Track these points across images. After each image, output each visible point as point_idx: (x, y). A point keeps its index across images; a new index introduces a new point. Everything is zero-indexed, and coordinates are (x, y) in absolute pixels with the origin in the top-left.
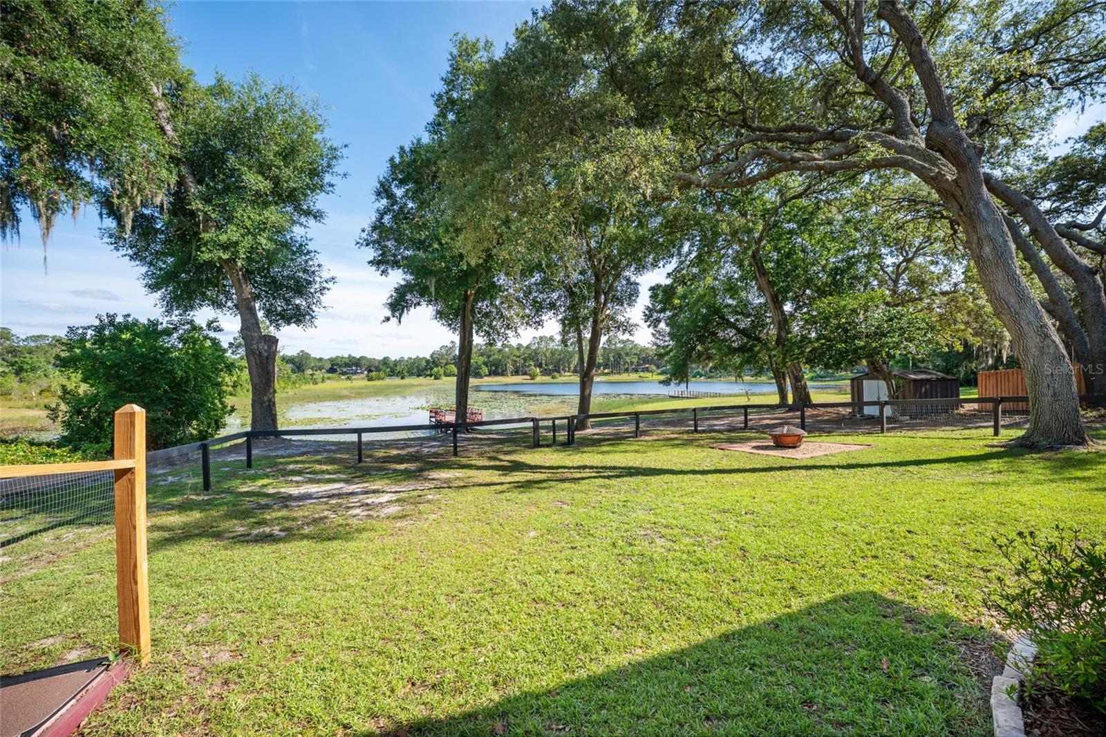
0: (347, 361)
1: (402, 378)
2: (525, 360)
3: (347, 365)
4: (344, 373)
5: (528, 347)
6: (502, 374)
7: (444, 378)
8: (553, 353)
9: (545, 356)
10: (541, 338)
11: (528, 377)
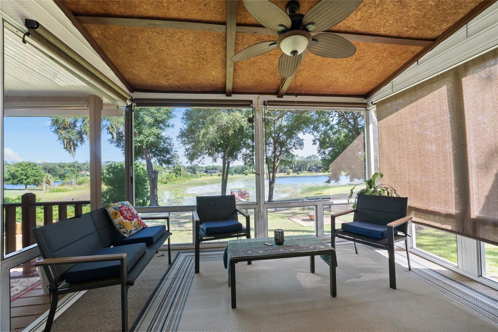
0: (212, 168)
1: (232, 175)
2: (285, 165)
3: (212, 169)
4: (211, 173)
7: (249, 175)
8: (298, 162)
9: (294, 164)
11: (286, 174)
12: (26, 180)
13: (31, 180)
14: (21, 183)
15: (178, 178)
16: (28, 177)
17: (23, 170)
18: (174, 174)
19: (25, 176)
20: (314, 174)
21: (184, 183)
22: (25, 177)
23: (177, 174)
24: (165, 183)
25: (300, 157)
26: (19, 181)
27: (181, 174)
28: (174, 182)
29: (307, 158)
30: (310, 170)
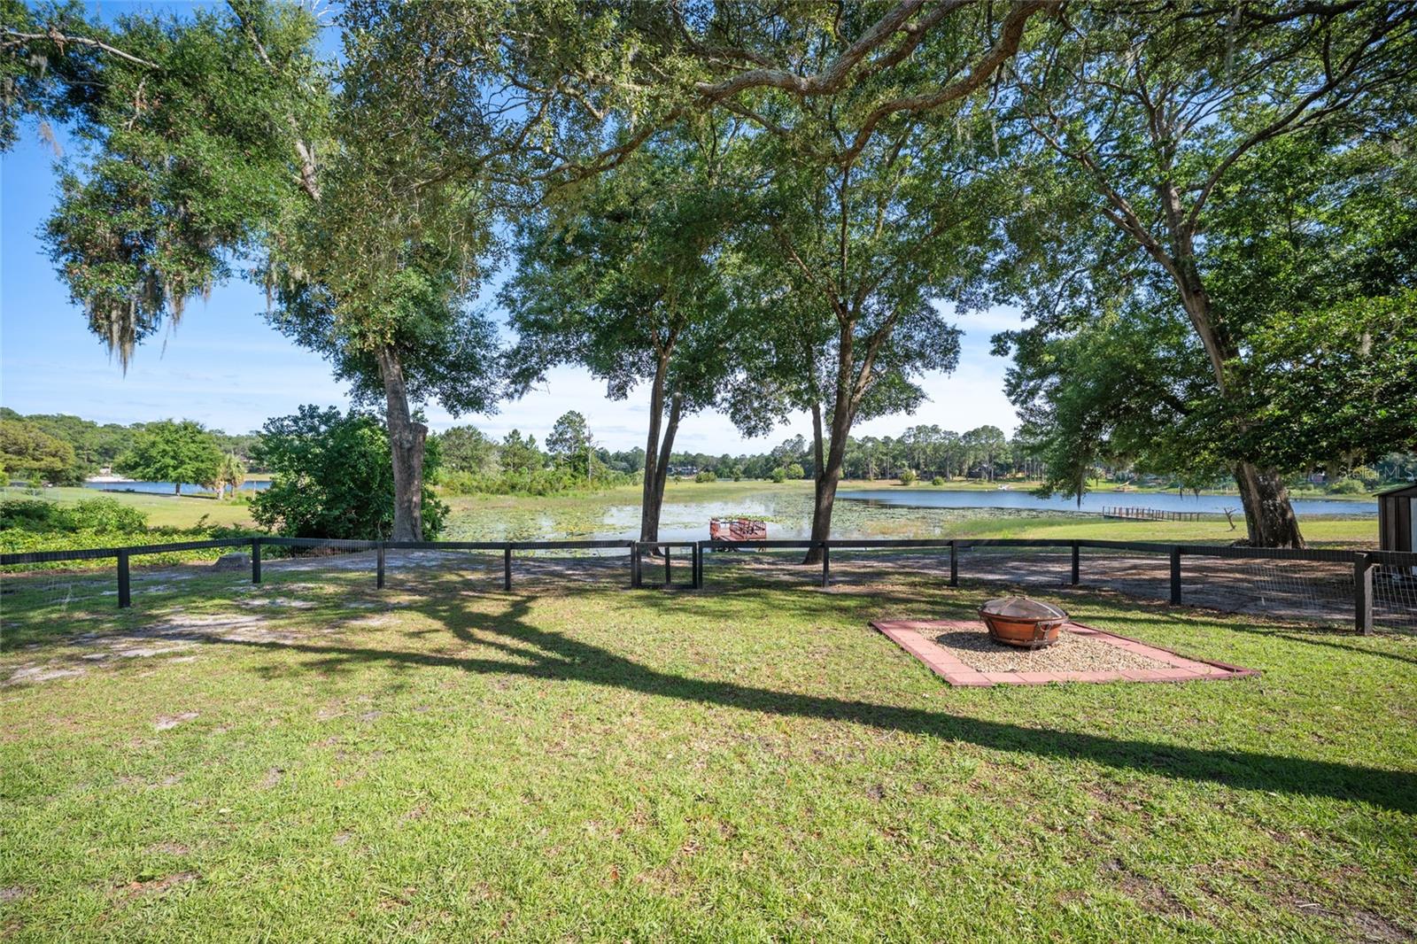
1: (737, 480)
2: (895, 458)
3: (682, 464)
5: (899, 441)
6: (864, 477)
7: (787, 481)
8: (936, 449)
9: (925, 453)
10: (919, 428)
11: (899, 482)
12: (175, 468)
13: (188, 469)
14: (165, 476)
15: (579, 480)
16: (182, 463)
17: (168, 442)
18: (569, 471)
19: (173, 458)
20: (987, 486)
21: (593, 496)
22: (172, 462)
23: (576, 469)
24: (540, 494)
25: (945, 432)
26: (158, 470)
27: (587, 471)
28: (564, 492)
29: (964, 437)
30: (972, 475)
